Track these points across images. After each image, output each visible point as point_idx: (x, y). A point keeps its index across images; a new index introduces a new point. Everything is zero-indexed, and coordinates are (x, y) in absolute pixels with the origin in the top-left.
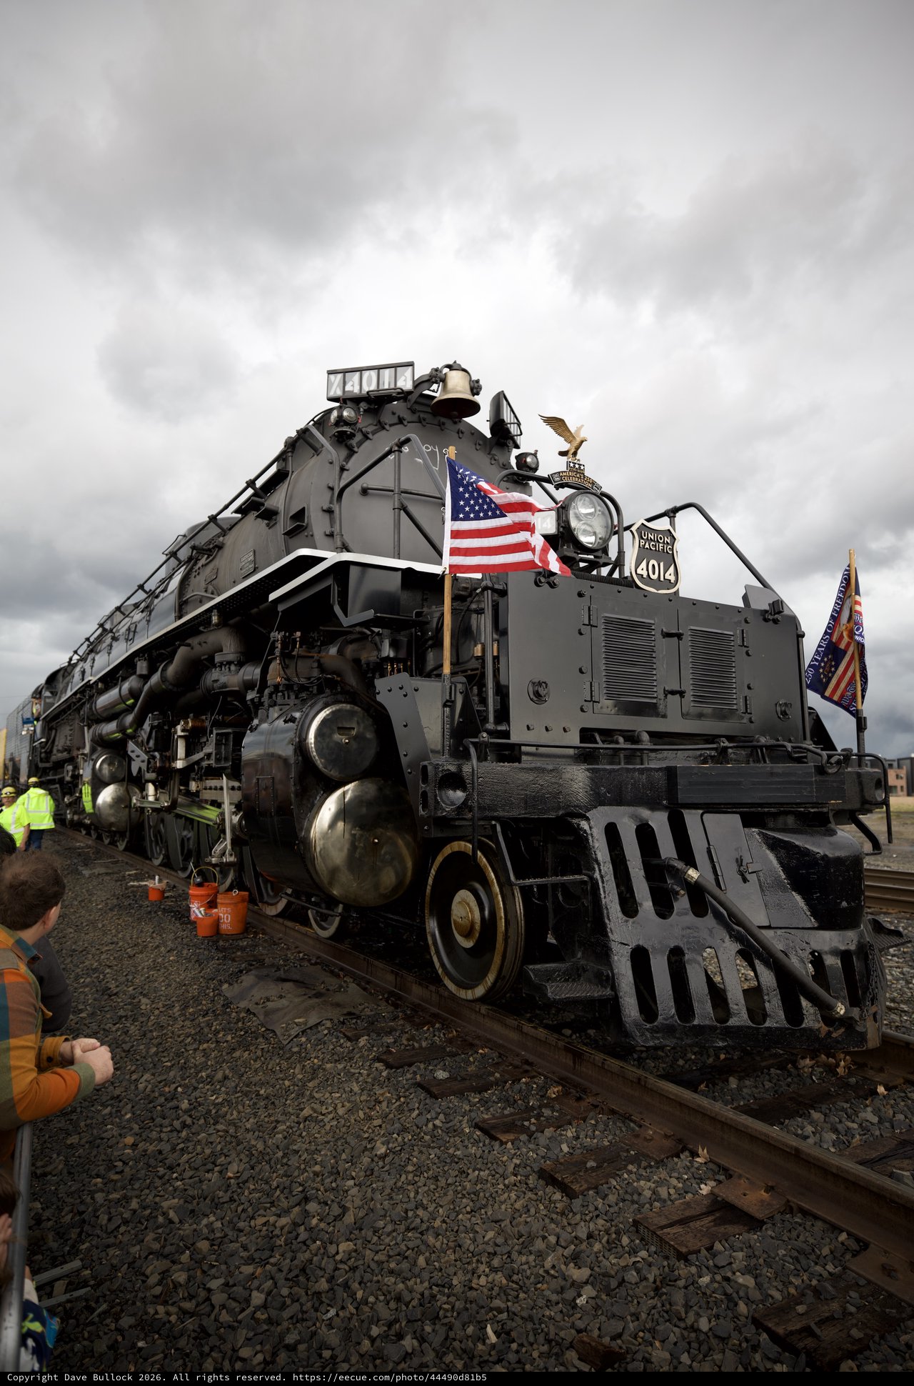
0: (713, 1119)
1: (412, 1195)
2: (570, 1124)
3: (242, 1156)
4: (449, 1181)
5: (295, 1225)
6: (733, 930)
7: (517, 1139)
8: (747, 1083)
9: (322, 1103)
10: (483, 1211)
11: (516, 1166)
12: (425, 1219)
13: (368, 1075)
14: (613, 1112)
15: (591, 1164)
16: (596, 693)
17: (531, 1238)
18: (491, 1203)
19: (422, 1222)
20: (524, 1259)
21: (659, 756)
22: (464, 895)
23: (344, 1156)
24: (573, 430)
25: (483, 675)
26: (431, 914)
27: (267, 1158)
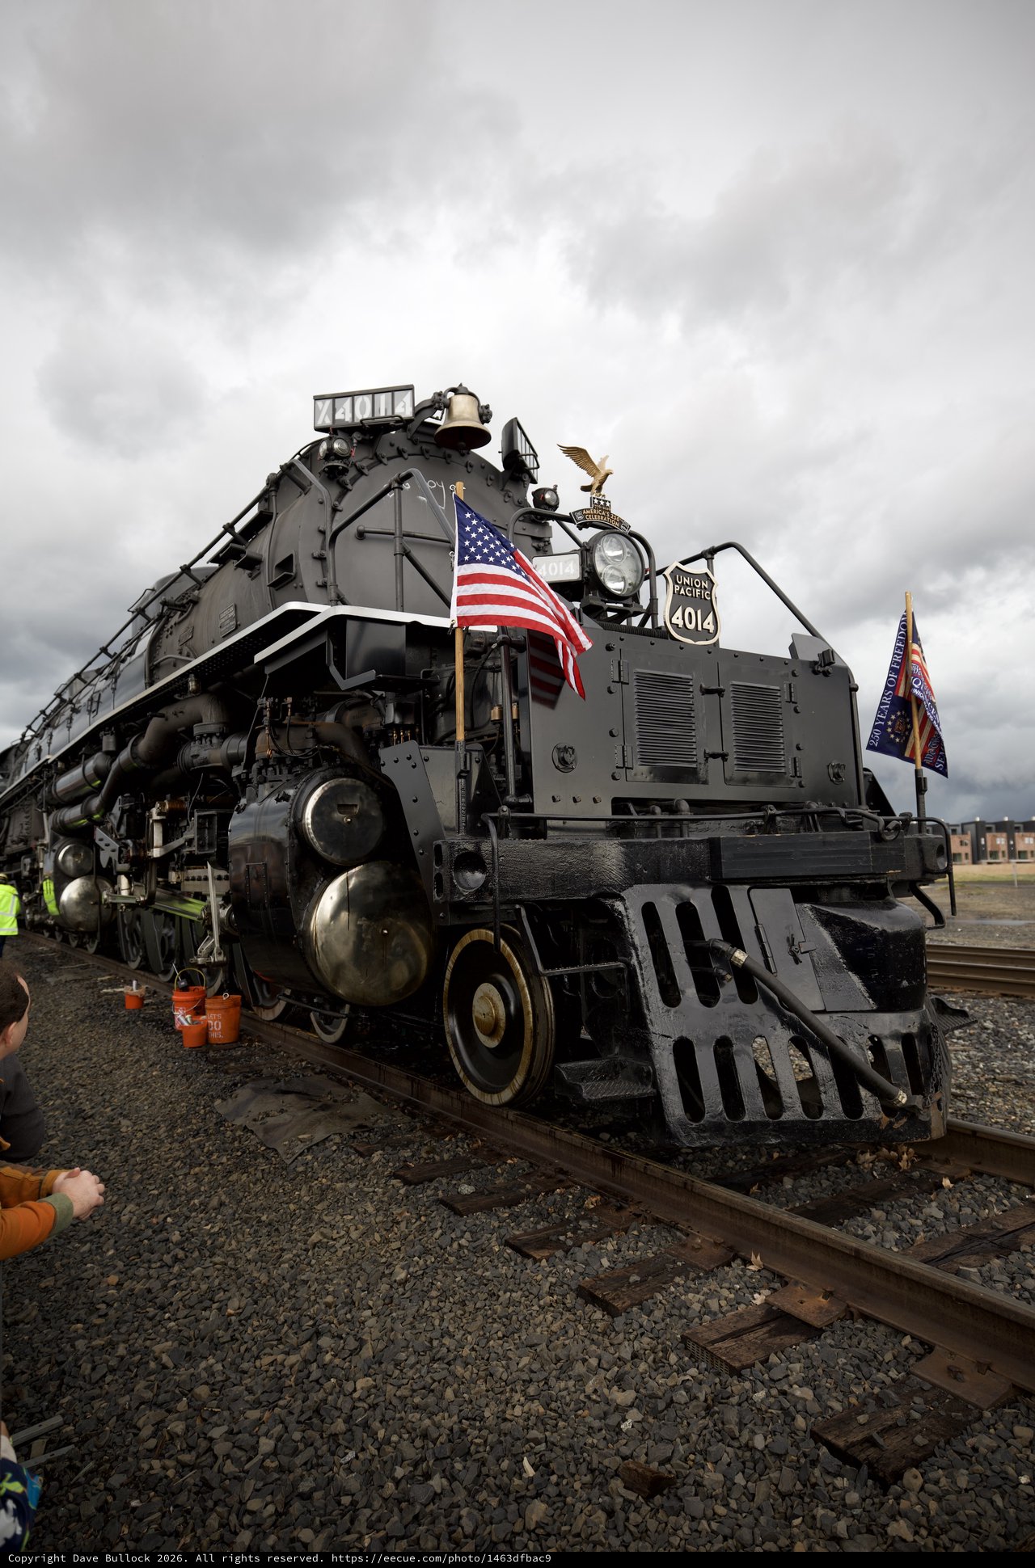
0: (767, 1223)
1: (437, 1322)
2: (611, 1236)
3: (244, 1290)
4: (478, 1305)
5: (306, 1362)
6: (785, 1016)
7: (551, 1256)
8: (803, 1182)
9: (332, 1227)
10: (516, 1336)
11: (552, 1284)
12: (452, 1348)
13: (384, 1194)
14: (657, 1221)
15: (634, 1278)
16: (628, 759)
17: (571, 1361)
18: (524, 1326)
19: (449, 1351)
20: (562, 1384)
21: (701, 827)
22: (486, 989)
23: (359, 1284)
24: (596, 461)
25: (501, 741)
26: (450, 1012)
27: (272, 1291)
